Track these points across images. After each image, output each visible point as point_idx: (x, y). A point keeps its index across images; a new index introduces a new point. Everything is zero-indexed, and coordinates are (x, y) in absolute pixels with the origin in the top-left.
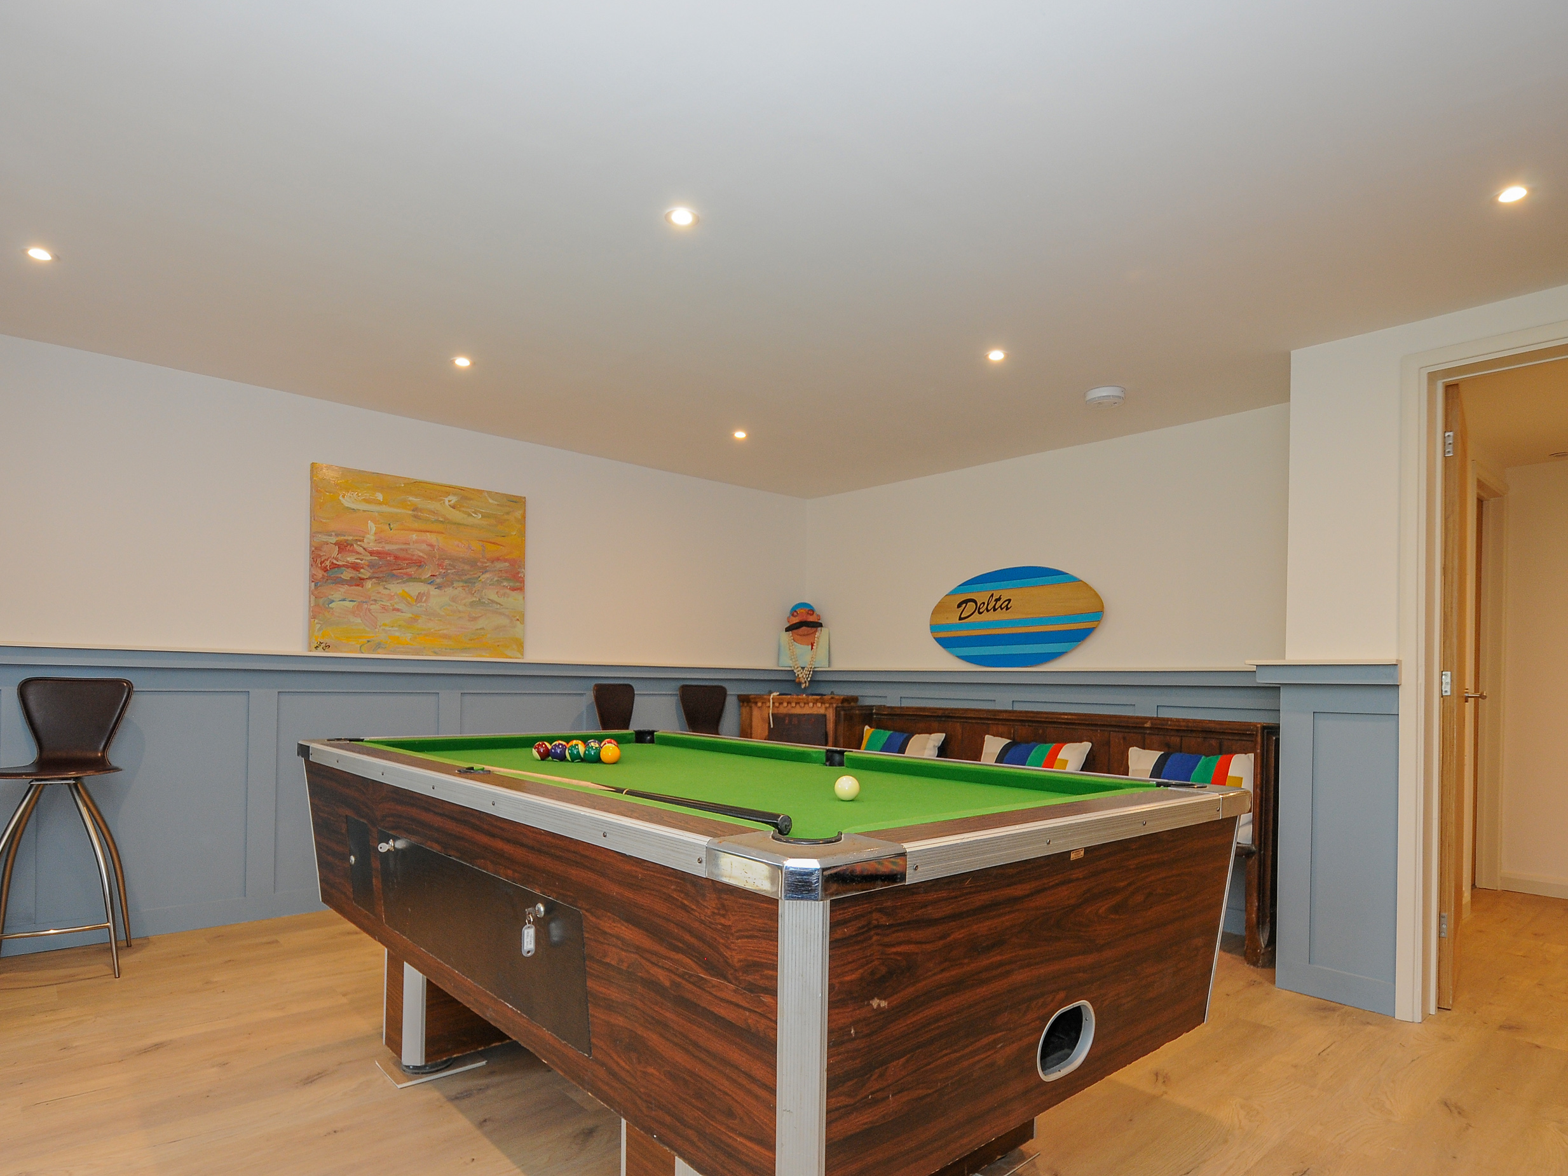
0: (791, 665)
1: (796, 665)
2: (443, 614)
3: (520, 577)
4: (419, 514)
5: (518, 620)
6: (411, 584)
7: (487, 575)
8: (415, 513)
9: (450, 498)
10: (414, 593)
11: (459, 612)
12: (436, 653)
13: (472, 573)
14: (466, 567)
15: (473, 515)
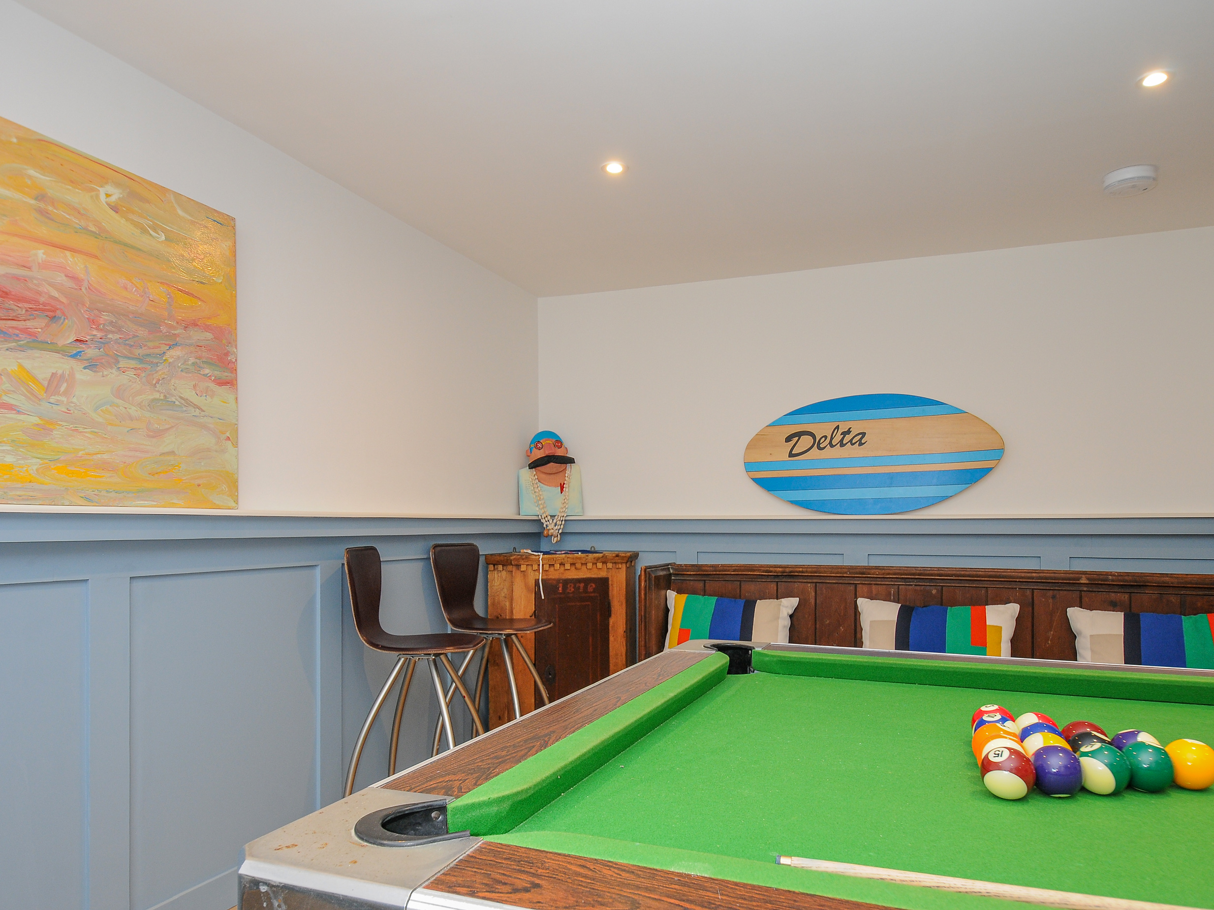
0: (539, 513)
1: (544, 512)
2: (100, 420)
3: (230, 362)
4: (50, 208)
5: (228, 438)
6: (37, 353)
7: (176, 352)
8: (42, 205)
9: (109, 189)
10: (43, 374)
11: (131, 418)
12: (89, 500)
13: (150, 344)
14: (142, 332)
15: (151, 232)
